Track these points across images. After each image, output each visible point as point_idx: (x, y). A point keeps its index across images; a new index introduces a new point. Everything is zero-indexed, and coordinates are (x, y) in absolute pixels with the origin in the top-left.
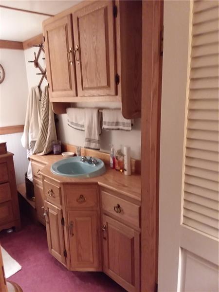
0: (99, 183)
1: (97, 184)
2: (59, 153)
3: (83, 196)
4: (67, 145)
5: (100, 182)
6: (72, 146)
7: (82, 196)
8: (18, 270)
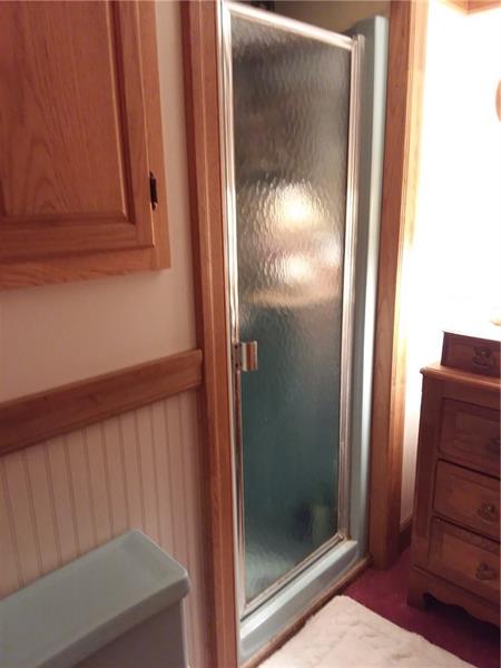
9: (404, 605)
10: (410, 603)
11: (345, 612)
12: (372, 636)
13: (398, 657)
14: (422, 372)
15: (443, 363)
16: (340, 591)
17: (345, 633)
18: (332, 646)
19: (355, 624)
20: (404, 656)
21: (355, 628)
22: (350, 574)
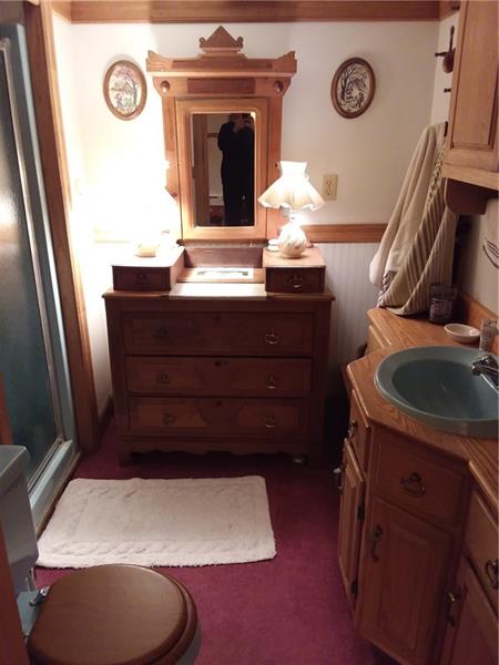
0: (471, 464)
1: (465, 463)
2: (441, 321)
3: (419, 479)
4: (473, 305)
5: (475, 462)
6: (481, 311)
7: (417, 478)
8: (267, 557)
9: (118, 468)
10: (122, 466)
11: (80, 489)
12: (106, 492)
13: (129, 495)
14: (103, 296)
15: (115, 289)
16: (71, 478)
17: (87, 500)
18: (82, 510)
19: (91, 492)
20: (133, 493)
21: (92, 494)
22: (73, 464)
